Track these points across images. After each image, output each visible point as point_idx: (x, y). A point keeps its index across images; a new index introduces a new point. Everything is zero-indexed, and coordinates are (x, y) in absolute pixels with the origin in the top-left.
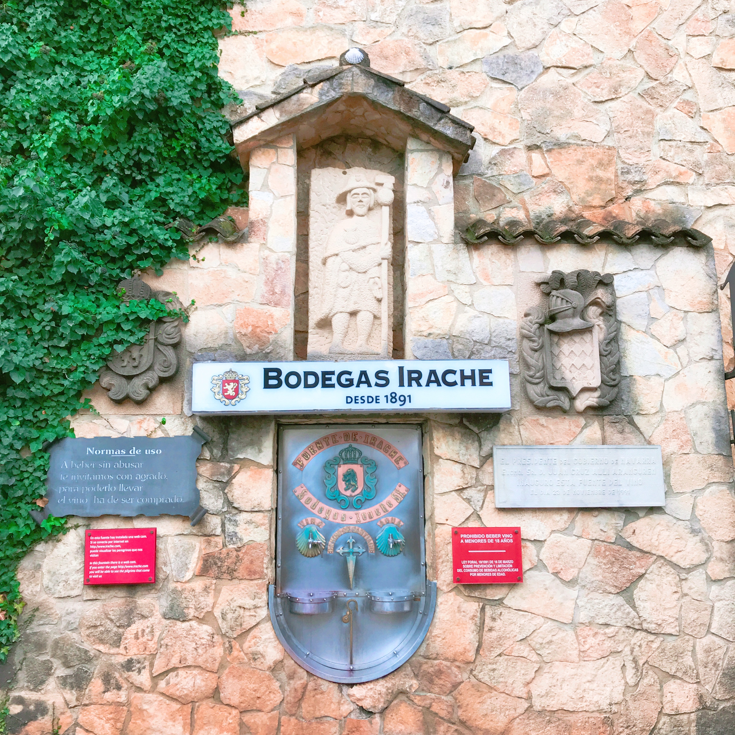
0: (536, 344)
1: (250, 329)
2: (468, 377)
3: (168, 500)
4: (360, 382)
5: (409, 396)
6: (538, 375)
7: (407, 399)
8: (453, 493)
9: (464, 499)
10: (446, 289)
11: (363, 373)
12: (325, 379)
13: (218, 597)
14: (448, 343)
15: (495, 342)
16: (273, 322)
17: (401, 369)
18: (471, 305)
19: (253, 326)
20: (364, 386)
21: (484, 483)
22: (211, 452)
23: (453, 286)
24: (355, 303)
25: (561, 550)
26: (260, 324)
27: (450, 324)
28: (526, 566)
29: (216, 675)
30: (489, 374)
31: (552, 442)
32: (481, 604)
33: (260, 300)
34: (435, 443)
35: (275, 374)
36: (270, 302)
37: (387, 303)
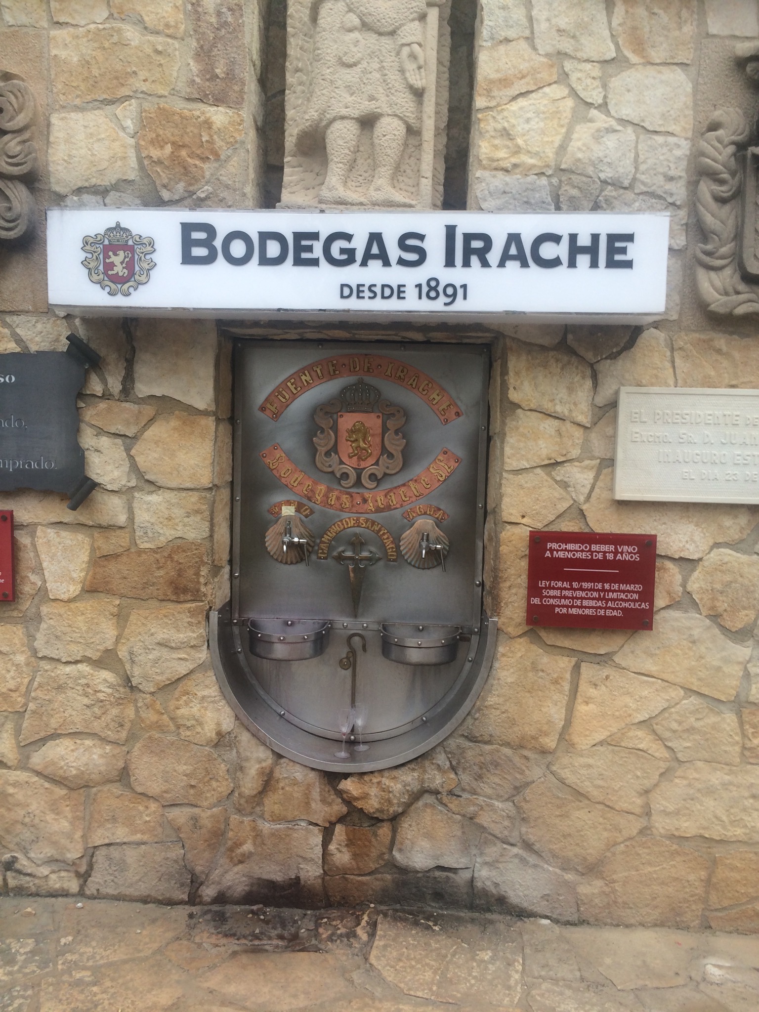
0: (724, 188)
1: (168, 149)
2: (584, 250)
3: (30, 465)
4: (368, 257)
5: (464, 287)
6: (724, 250)
7: (460, 292)
8: (539, 471)
9: (556, 482)
10: (555, 70)
11: (376, 238)
12: (299, 249)
13: (125, 627)
14: (550, 184)
15: (643, 183)
16: (211, 136)
17: (451, 231)
18: (604, 107)
19: (173, 143)
20: (375, 265)
21: (597, 454)
22: (104, 382)
23: (568, 65)
24: (372, 98)
25: (728, 578)
26: (187, 140)
27: (556, 145)
28: (660, 601)
29: (125, 748)
30: (629, 245)
31: (734, 383)
32: (574, 660)
33: (186, 90)
34: (512, 379)
35: (202, 235)
36: (206, 95)
37: (433, 99)
